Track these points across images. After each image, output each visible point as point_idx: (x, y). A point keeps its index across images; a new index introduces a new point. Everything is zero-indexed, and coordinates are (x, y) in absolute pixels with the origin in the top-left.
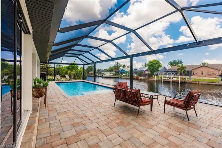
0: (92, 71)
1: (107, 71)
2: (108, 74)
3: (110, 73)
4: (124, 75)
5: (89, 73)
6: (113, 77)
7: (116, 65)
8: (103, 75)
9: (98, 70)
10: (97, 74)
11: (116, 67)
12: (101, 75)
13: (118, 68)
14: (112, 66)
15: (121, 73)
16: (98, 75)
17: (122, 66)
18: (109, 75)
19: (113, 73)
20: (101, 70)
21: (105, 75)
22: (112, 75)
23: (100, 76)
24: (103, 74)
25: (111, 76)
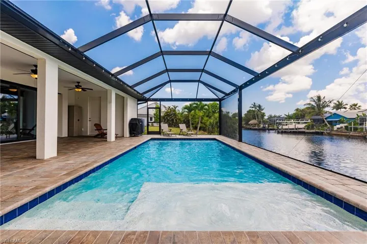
0: (255, 119)
1: (289, 117)
2: (292, 125)
3: (299, 123)
4: (338, 126)
5: (249, 123)
6: (307, 131)
7: (313, 103)
8: (280, 128)
9: (270, 117)
10: (267, 126)
11: (313, 107)
12: (275, 127)
13: (319, 110)
14: (303, 107)
15: (330, 123)
16: (269, 127)
17: (332, 105)
18: (294, 127)
19: (305, 123)
20: (275, 116)
21: (285, 127)
22: (302, 126)
23: (274, 129)
24: (280, 124)
25: (300, 130)
